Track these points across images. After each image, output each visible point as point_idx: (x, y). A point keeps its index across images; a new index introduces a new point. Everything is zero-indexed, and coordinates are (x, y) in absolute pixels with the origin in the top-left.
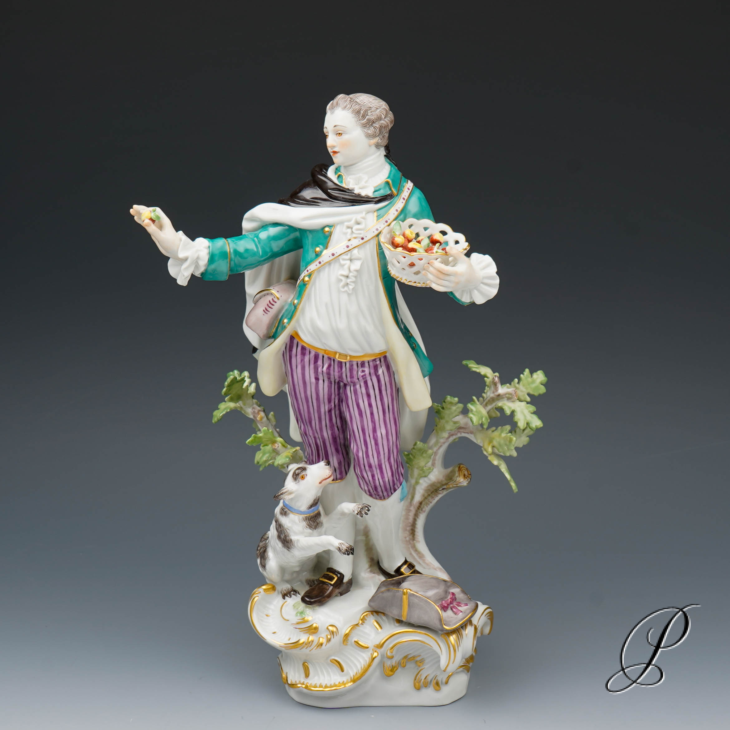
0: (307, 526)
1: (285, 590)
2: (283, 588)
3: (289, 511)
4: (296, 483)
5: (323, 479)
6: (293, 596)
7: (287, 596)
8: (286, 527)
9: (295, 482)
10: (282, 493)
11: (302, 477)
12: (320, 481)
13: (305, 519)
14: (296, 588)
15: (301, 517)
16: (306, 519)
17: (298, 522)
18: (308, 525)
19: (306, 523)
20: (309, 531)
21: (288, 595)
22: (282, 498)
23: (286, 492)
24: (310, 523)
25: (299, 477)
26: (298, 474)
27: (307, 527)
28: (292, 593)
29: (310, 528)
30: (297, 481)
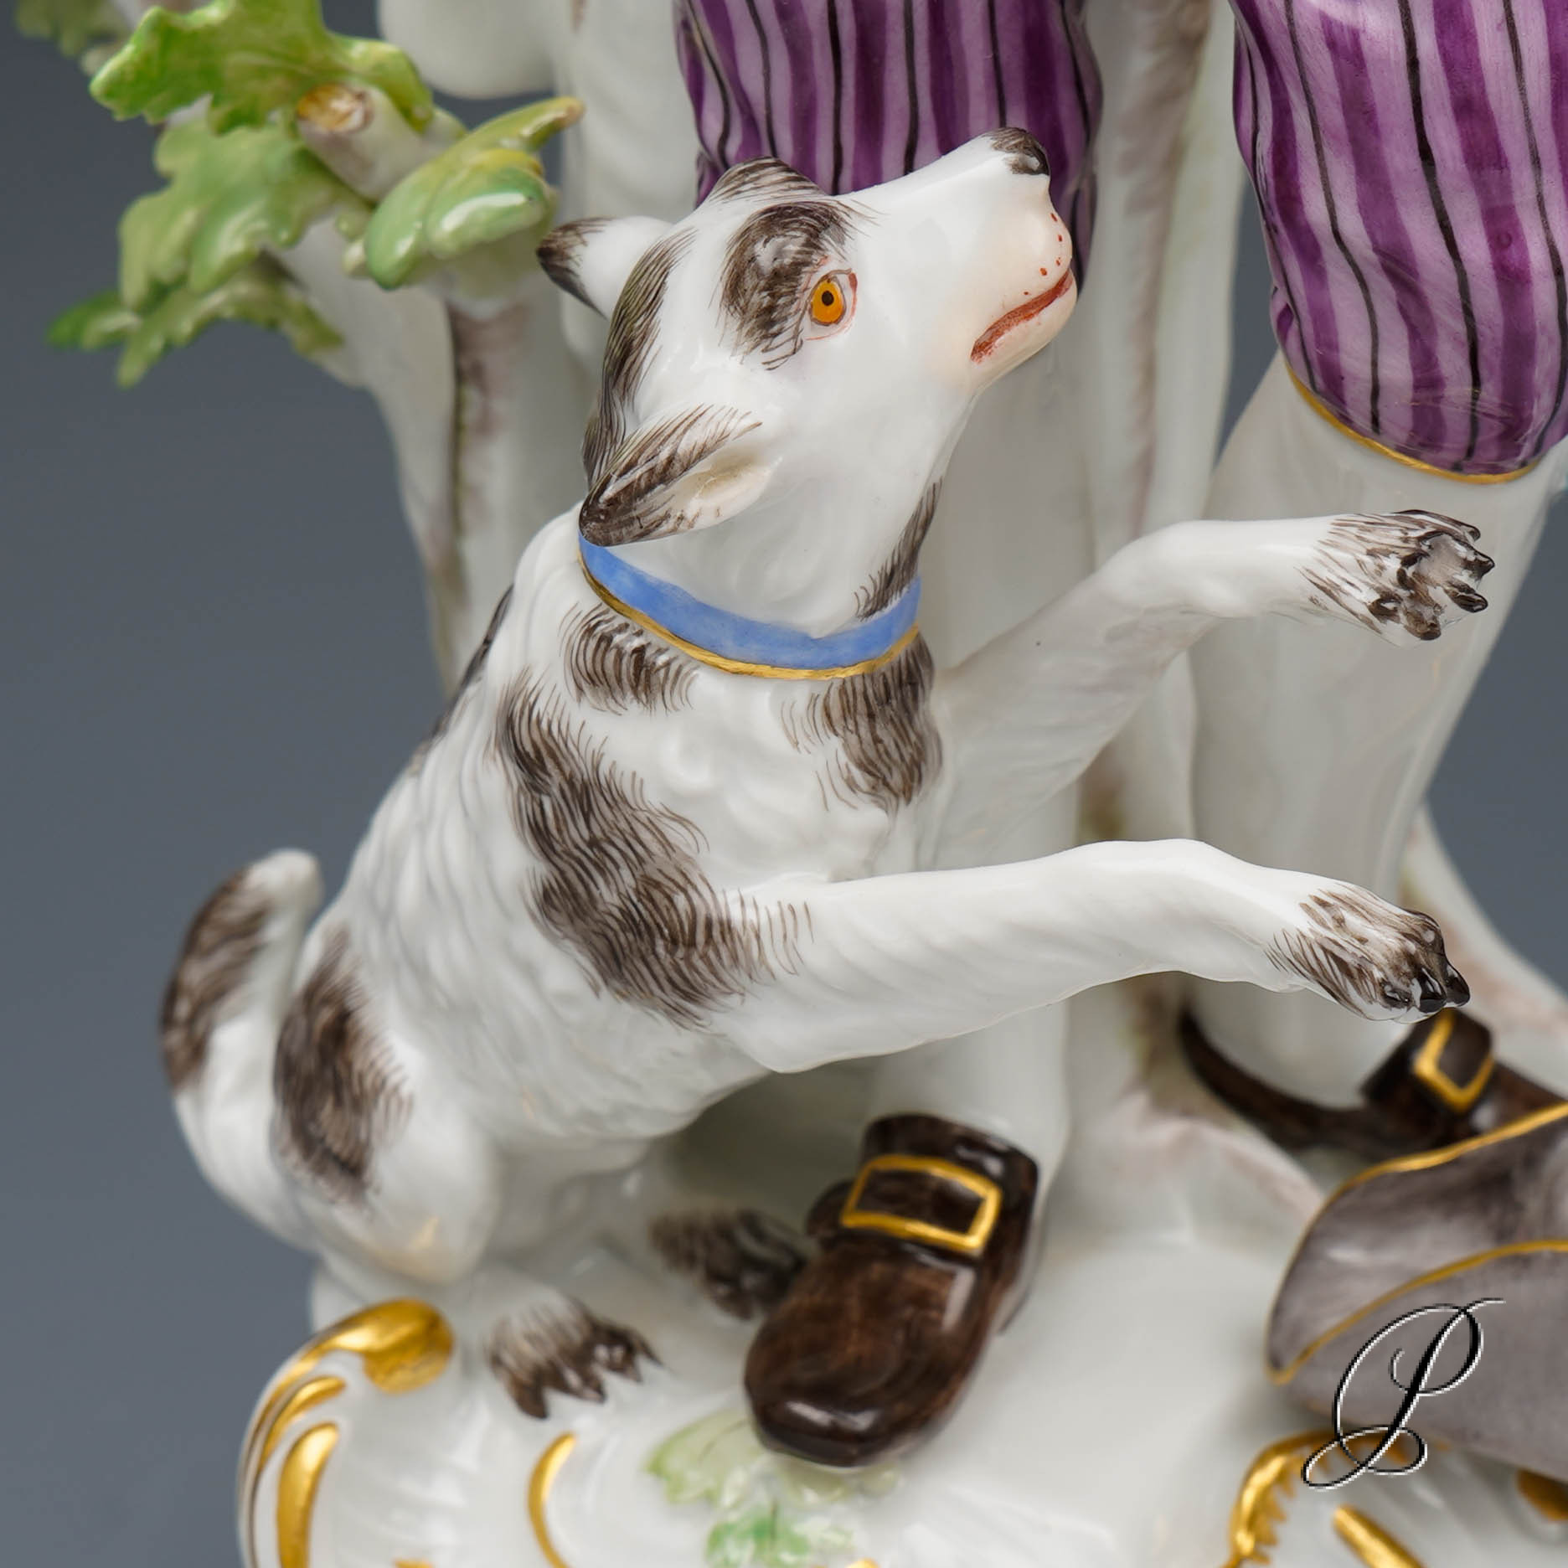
0: (857, 774)
1: (532, 1339)
2: (503, 1324)
3: (678, 649)
4: (770, 366)
5: (1000, 314)
6: (613, 1383)
7: (565, 1388)
8: (653, 798)
9: (758, 356)
10: (670, 460)
11: (828, 298)
12: (974, 330)
13: (836, 713)
14: (615, 1310)
15: (801, 689)
16: (848, 711)
17: (781, 744)
18: (860, 765)
19: (846, 745)
20: (869, 816)
21: (573, 1379)
22: (660, 513)
23: (702, 453)
24: (877, 740)
25: (803, 299)
26: (783, 279)
27: (852, 785)
28: (602, 1352)
29: (873, 791)
30: (783, 340)
